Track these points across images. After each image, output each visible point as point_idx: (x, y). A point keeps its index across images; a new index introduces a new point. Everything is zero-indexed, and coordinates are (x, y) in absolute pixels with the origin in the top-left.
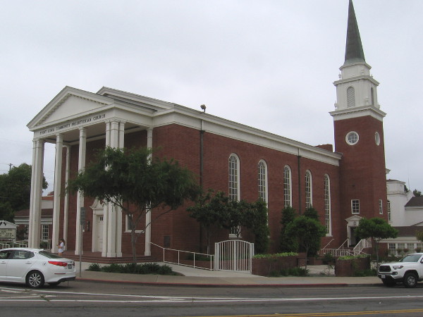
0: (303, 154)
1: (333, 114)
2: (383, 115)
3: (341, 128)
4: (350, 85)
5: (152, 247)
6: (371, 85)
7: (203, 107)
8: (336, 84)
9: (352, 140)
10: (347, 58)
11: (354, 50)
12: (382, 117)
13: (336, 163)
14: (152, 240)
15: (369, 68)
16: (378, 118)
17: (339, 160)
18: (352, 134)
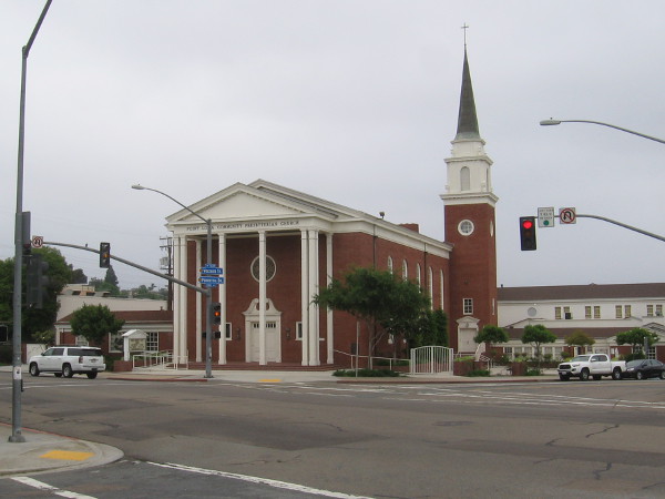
0: (429, 250)
1: (444, 198)
2: (494, 200)
3: (453, 214)
4: (465, 164)
5: (335, 354)
6: (487, 165)
7: (382, 214)
8: (448, 162)
9: (466, 229)
10: (459, 131)
11: (468, 121)
12: (495, 202)
13: (446, 256)
14: (335, 347)
15: (483, 143)
16: (490, 203)
17: (450, 253)
18: (466, 223)
